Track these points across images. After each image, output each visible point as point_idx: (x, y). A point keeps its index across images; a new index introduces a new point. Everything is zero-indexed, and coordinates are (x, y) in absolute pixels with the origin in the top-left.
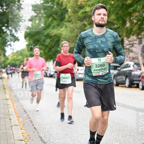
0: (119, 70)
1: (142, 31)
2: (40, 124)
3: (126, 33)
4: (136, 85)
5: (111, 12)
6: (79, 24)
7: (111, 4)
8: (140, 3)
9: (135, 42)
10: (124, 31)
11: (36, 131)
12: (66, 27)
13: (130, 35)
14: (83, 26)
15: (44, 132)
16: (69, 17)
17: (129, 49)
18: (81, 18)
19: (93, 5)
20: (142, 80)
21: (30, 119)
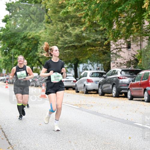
0: (105, 78)
1: (130, 34)
2: (16, 139)
3: (112, 36)
4: (123, 95)
5: (96, 12)
6: (60, 25)
7: (96, 3)
8: (128, 2)
9: (123, 46)
10: (111, 33)
11: (11, 146)
12: (46, 29)
13: (117, 39)
14: (65, 28)
15: (20, 148)
16: (49, 17)
17: (116, 54)
18: (63, 19)
19: (75, 4)
20: (130, 88)
21: (4, 133)
